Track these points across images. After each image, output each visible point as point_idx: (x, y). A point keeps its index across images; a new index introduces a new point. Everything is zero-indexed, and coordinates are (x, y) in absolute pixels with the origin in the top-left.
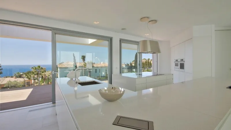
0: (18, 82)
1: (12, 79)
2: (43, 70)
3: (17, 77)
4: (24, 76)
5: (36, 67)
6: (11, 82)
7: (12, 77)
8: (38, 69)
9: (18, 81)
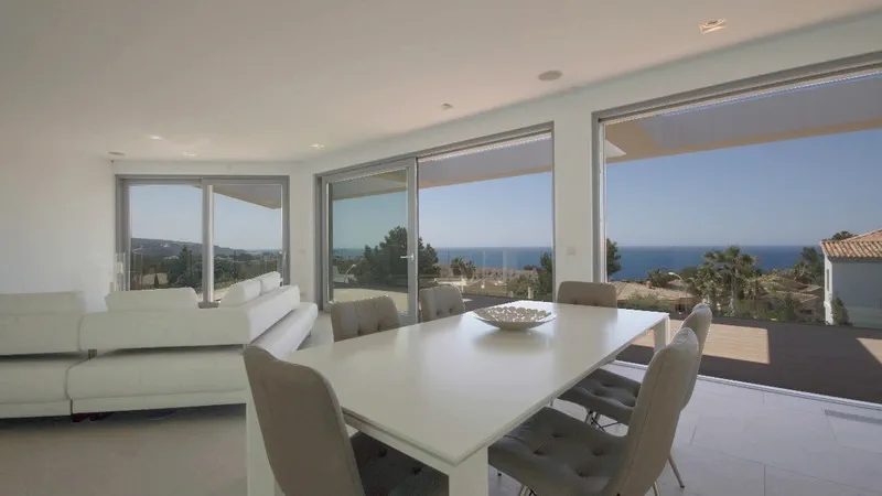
0: (658, 301)
1: (642, 287)
2: (748, 267)
3: (655, 284)
4: (679, 283)
5: (724, 252)
6: (640, 298)
7: (641, 283)
8: (729, 261)
9: (660, 297)
